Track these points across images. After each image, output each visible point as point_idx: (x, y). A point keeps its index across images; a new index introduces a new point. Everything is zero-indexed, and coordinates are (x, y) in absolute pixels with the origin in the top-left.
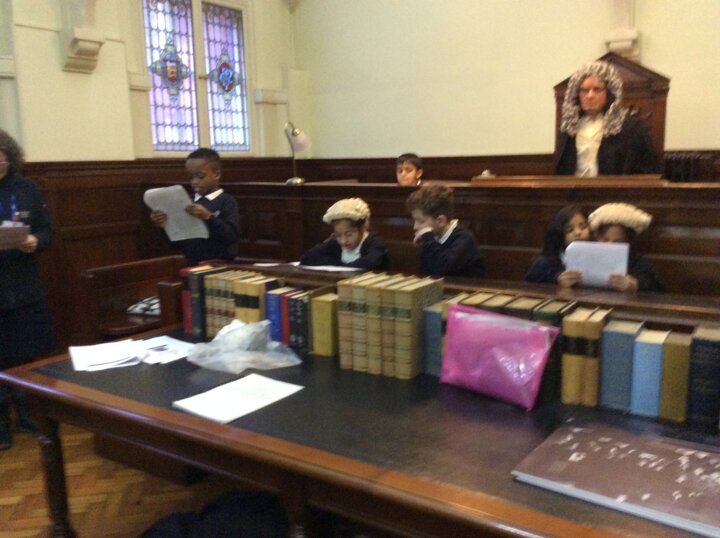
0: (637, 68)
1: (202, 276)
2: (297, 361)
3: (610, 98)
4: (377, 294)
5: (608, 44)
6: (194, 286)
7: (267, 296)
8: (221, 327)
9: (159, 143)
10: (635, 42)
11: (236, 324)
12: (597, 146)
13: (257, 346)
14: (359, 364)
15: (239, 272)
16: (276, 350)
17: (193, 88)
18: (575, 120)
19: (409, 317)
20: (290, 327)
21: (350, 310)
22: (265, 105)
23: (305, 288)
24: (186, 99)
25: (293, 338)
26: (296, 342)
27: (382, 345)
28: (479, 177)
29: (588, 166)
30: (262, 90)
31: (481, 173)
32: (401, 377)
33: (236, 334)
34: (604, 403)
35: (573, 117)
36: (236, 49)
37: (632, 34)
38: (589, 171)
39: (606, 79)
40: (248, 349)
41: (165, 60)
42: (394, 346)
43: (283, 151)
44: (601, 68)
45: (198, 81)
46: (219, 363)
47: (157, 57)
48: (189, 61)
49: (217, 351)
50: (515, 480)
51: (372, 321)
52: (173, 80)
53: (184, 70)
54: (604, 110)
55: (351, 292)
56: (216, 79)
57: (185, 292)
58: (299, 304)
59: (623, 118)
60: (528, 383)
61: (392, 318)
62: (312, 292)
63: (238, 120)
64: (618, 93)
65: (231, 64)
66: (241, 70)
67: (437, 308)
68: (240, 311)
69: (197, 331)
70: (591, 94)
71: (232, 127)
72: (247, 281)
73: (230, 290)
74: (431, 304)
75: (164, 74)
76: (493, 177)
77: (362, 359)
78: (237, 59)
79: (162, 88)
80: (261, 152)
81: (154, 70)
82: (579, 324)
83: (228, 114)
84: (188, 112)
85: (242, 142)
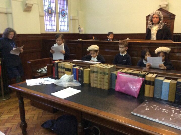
0: (167, 12)
1: (57, 63)
2: (80, 85)
3: (160, 20)
4: (100, 69)
5: (160, 6)
6: (56, 66)
7: (73, 69)
8: (62, 76)
9: (47, 29)
10: (167, 5)
11: (66, 75)
13: (71, 80)
14: (95, 86)
15: (66, 63)
16: (75, 81)
17: (55, 15)
19: (108, 75)
20: (79, 76)
21: (93, 72)
22: (73, 20)
23: (82, 67)
24: (53, 18)
25: (79, 79)
26: (80, 80)
27: (101, 81)
29: (154, 37)
30: (72, 16)
31: (127, 39)
32: (105, 89)
33: (65, 78)
34: (154, 97)
35: (150, 25)
36: (66, 6)
37: (166, 3)
38: (154, 38)
39: (159, 15)
40: (68, 81)
41: (48, 9)
42: (104, 82)
43: (77, 32)
44: (158, 12)
46: (61, 84)
47: (46, 8)
48: (54, 9)
49: (61, 81)
50: (132, 114)
51: (99, 75)
52: (50, 14)
53: (53, 11)
54: (158, 23)
55: (94, 68)
56: (61, 13)
57: (53, 67)
58: (81, 71)
59: (163, 25)
60: (136, 91)
61: (104, 75)
62: (84, 68)
63: (66, 24)
64: (162, 19)
65: (64, 10)
66: (67, 11)
67: (115, 73)
68: (66, 72)
69: (56, 76)
70: (155, 19)
71: (65, 26)
72: (68, 65)
73: (64, 67)
74: (113, 72)
75: (48, 12)
77: (96, 84)
78: (66, 8)
79: (47, 16)
80: (72, 32)
81: (45, 11)
82: (149, 77)
83: (64, 22)
84: (54, 22)
85: (67, 29)
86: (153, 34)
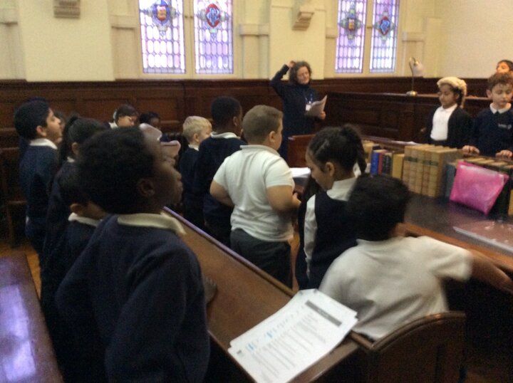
7: (373, 153)
9: (339, 68)
17: (363, 34)
19: (437, 166)
21: (409, 161)
22: (410, 42)
23: (391, 151)
24: (358, 41)
27: (423, 179)
30: (408, 33)
32: (430, 195)
36: (394, 8)
41: (348, 19)
42: (428, 181)
45: (367, 30)
47: (344, 16)
48: (363, 17)
51: (419, 166)
52: (351, 30)
53: (359, 24)
55: (411, 152)
56: (378, 27)
58: (387, 158)
60: (488, 201)
61: (429, 166)
63: (389, 53)
65: (389, 18)
66: (395, 21)
67: (454, 164)
71: (385, 58)
74: (452, 161)
75: (347, 28)
77: (412, 185)
78: (393, 14)
79: (345, 36)
80: (402, 73)
81: (341, 25)
83: (383, 49)
84: (358, 49)
85: (390, 67)
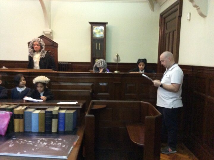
3: (42, 48)
5: (44, 32)
10: (51, 33)
12: (39, 60)
18: (33, 53)
28: (2, 68)
29: (37, 66)
34: (25, 131)
37: (50, 30)
38: (37, 67)
39: (40, 42)
44: (39, 40)
54: (40, 51)
59: (45, 53)
60: (3, 128)
70: (36, 46)
76: (7, 68)
82: (18, 110)
86: (36, 62)
